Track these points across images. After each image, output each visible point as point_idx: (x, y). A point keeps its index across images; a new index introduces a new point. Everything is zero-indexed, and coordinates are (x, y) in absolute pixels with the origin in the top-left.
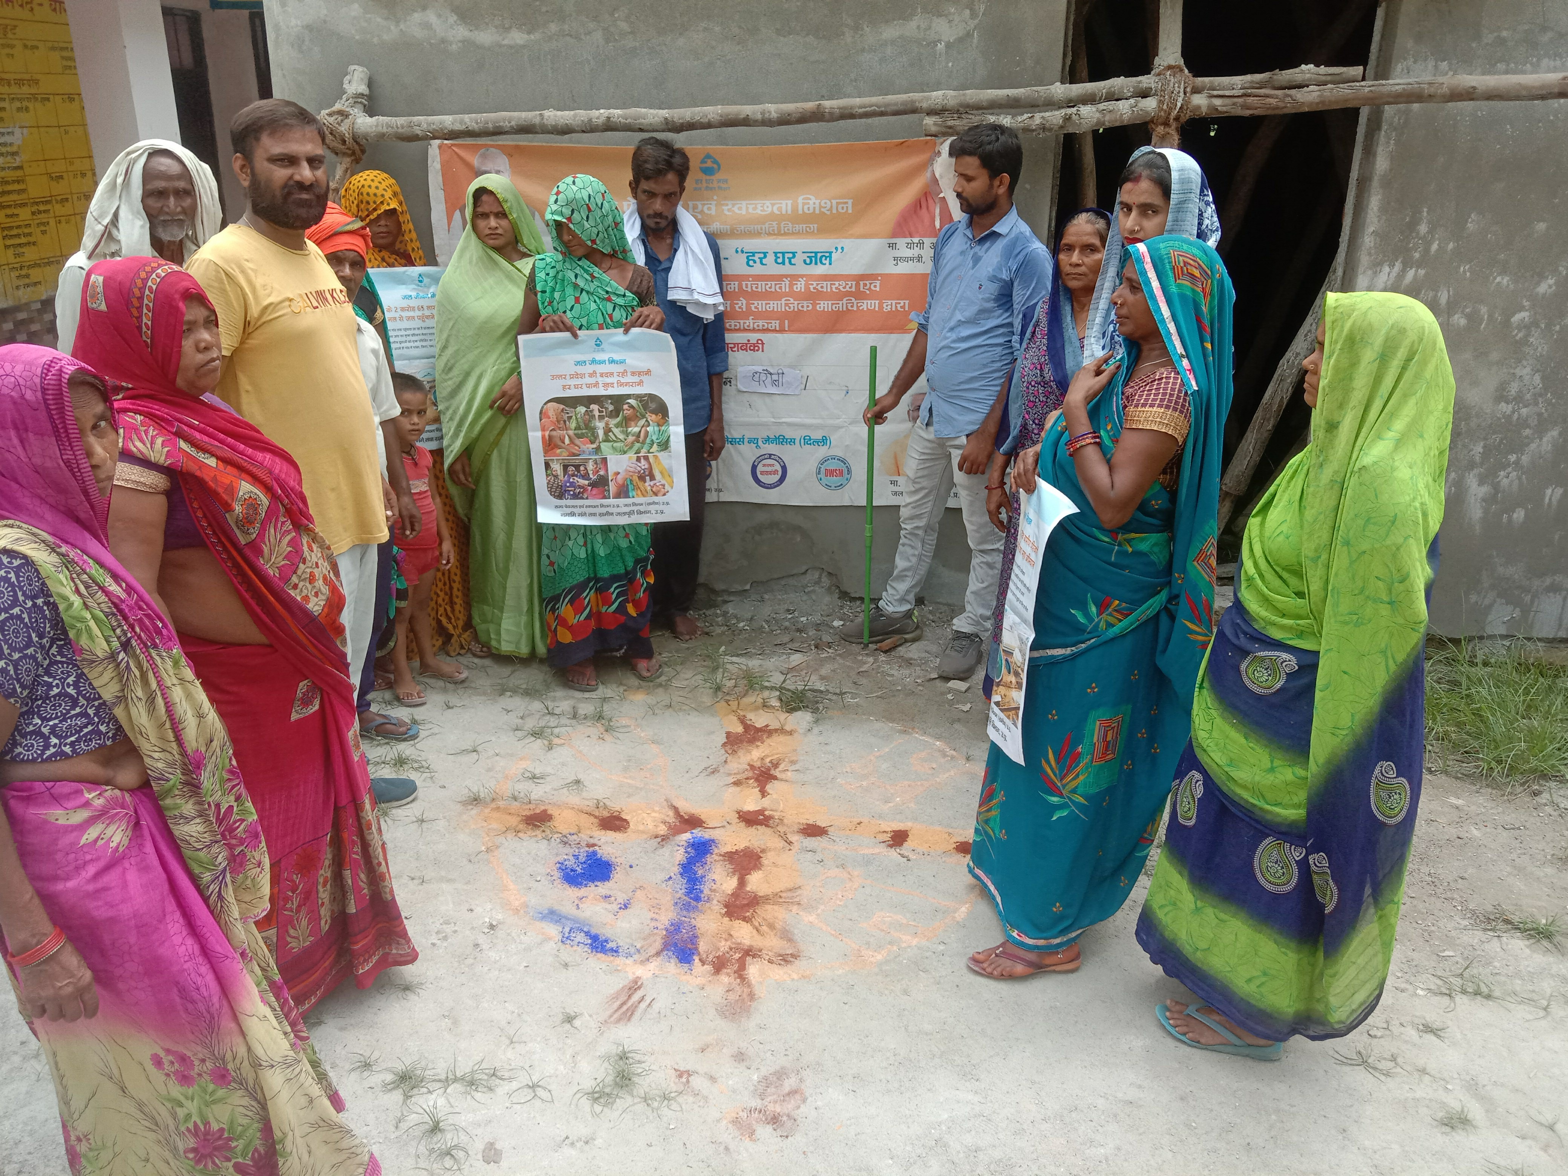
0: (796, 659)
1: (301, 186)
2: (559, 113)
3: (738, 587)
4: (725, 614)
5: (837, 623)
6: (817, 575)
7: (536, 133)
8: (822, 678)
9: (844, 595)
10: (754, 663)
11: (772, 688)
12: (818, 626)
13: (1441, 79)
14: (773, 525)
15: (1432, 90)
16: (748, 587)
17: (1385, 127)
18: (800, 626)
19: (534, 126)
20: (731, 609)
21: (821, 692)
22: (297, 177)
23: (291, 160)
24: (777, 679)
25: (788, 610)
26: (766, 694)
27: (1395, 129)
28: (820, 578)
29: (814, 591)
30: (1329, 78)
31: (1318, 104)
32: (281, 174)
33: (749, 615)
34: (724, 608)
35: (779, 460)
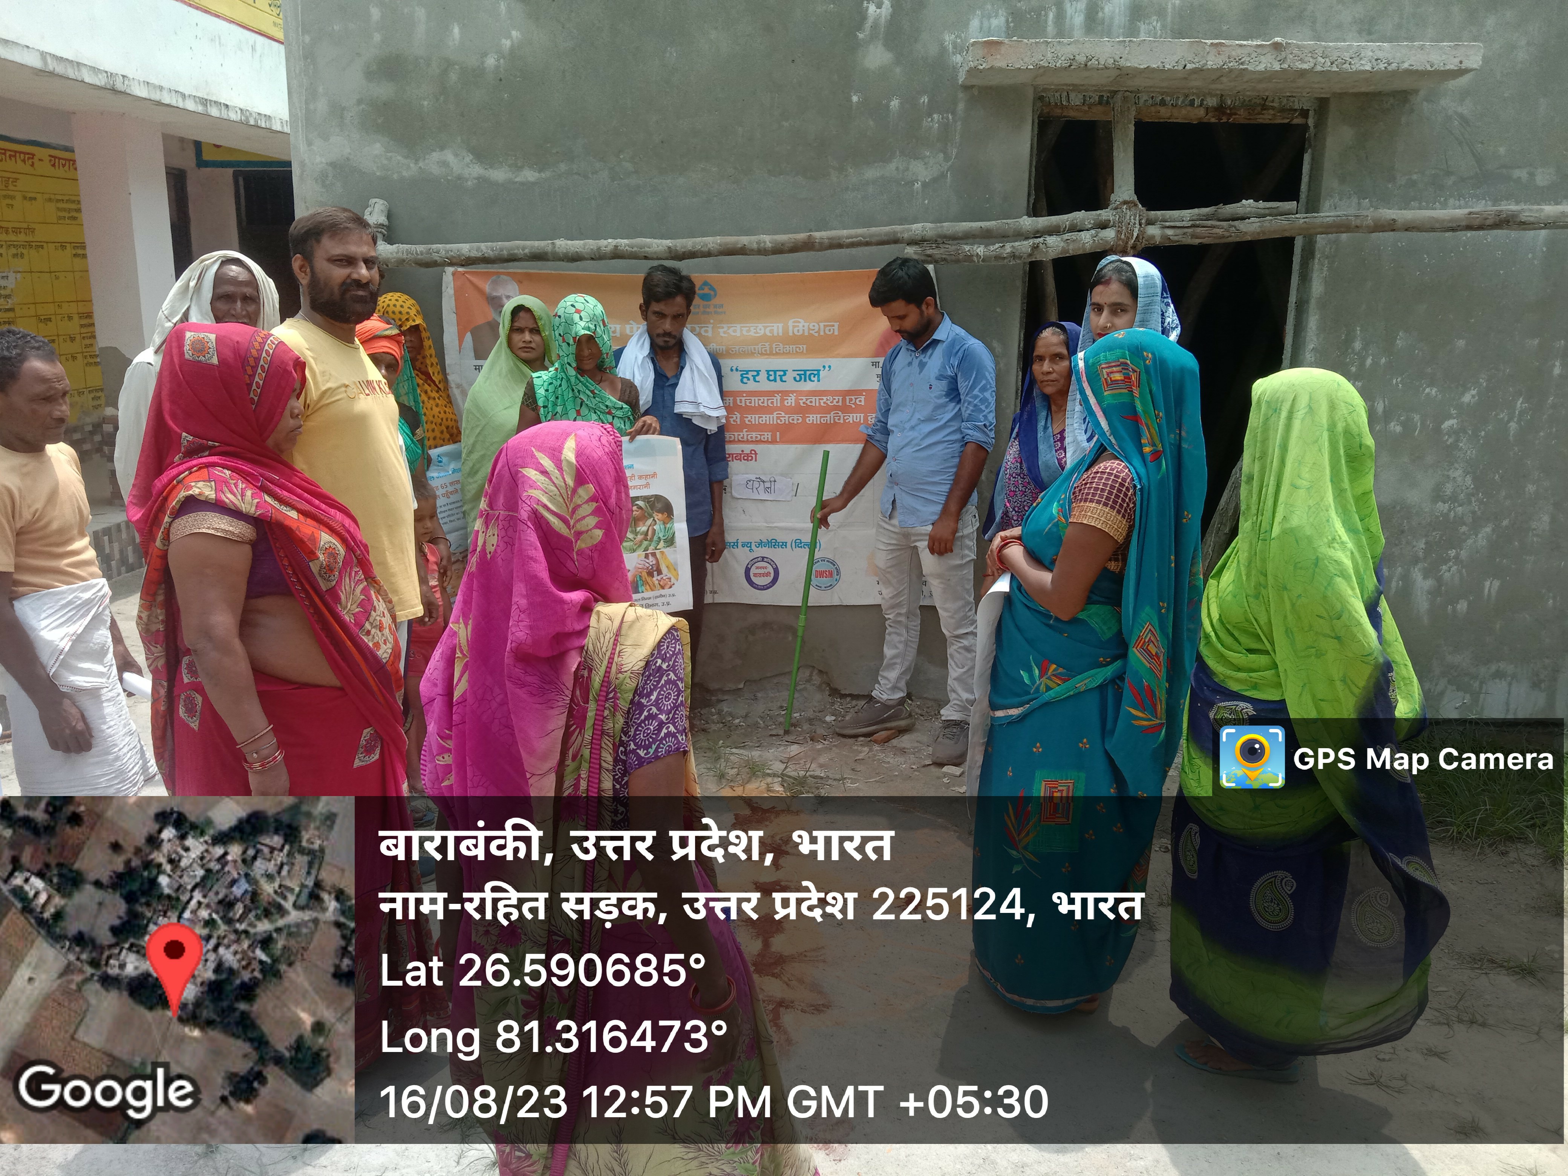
0: (794, 749)
1: (359, 284)
2: (569, 242)
3: (732, 686)
4: (719, 713)
5: (829, 718)
6: (807, 673)
7: (548, 260)
8: (821, 766)
9: (835, 692)
10: (756, 754)
11: (775, 775)
12: (810, 721)
13: (1365, 213)
14: (766, 625)
15: (1358, 222)
16: (741, 686)
17: (1318, 255)
18: (794, 721)
19: (546, 253)
20: (725, 708)
21: (822, 778)
22: (355, 276)
23: (349, 261)
24: (778, 767)
25: (781, 707)
26: (769, 780)
27: (1327, 257)
28: (811, 676)
29: (805, 689)
30: (1267, 211)
31: (1258, 233)
32: (339, 273)
33: (743, 713)
34: (719, 706)
35: (771, 562)
